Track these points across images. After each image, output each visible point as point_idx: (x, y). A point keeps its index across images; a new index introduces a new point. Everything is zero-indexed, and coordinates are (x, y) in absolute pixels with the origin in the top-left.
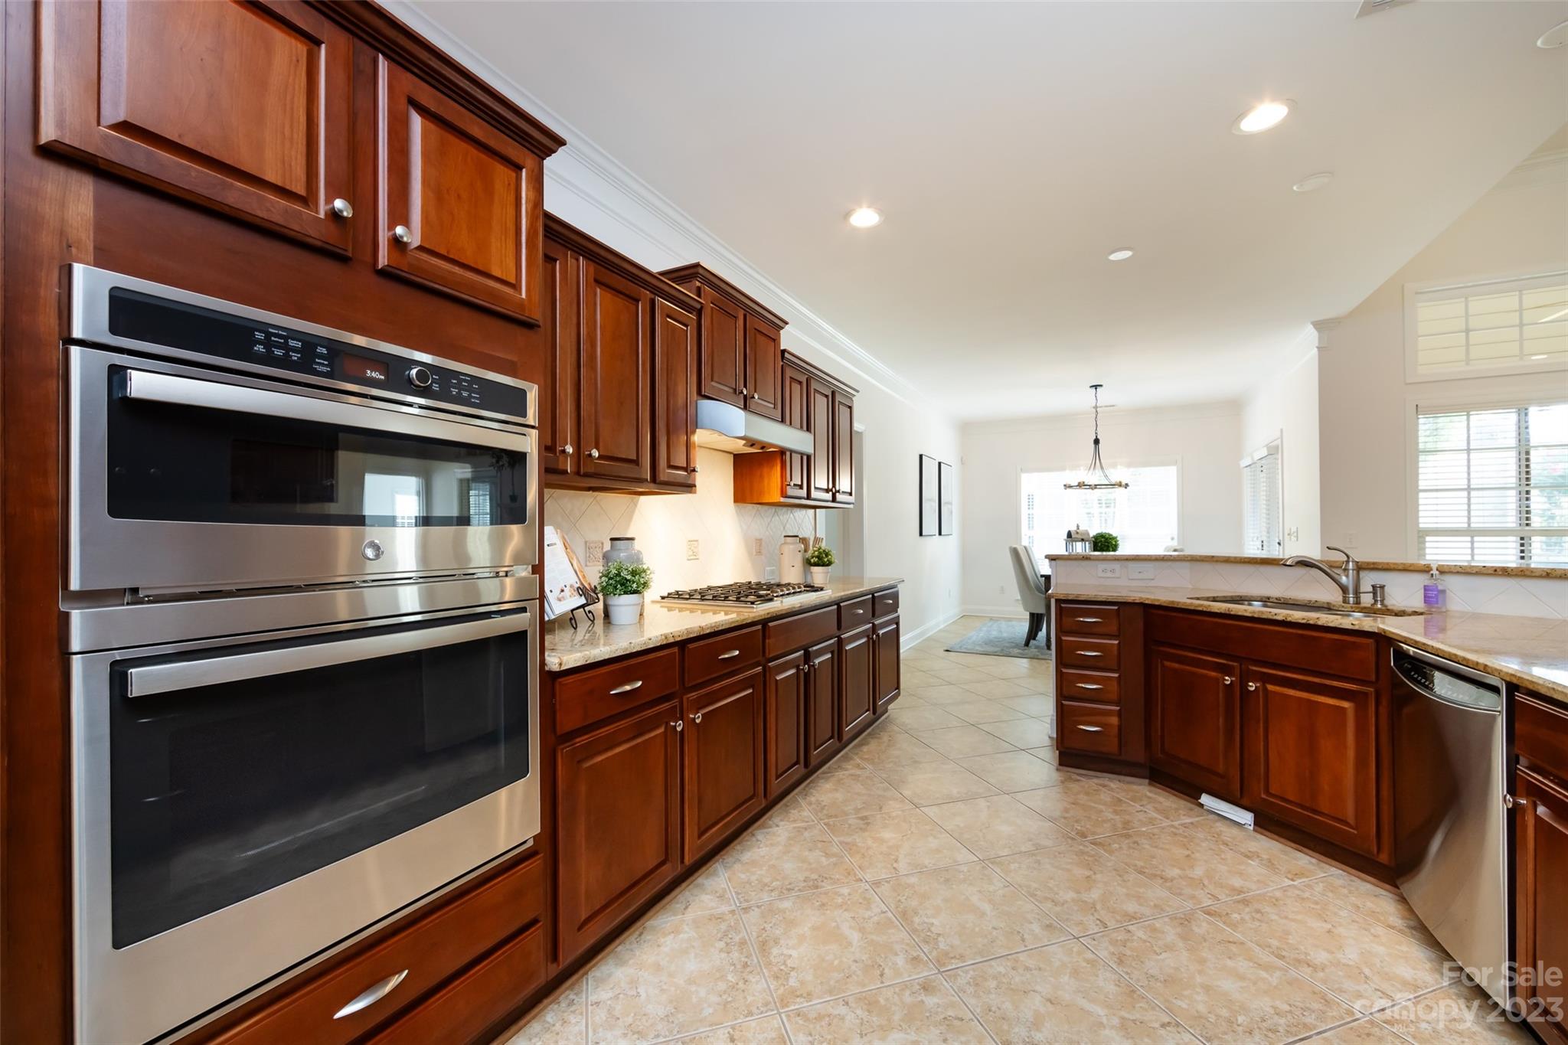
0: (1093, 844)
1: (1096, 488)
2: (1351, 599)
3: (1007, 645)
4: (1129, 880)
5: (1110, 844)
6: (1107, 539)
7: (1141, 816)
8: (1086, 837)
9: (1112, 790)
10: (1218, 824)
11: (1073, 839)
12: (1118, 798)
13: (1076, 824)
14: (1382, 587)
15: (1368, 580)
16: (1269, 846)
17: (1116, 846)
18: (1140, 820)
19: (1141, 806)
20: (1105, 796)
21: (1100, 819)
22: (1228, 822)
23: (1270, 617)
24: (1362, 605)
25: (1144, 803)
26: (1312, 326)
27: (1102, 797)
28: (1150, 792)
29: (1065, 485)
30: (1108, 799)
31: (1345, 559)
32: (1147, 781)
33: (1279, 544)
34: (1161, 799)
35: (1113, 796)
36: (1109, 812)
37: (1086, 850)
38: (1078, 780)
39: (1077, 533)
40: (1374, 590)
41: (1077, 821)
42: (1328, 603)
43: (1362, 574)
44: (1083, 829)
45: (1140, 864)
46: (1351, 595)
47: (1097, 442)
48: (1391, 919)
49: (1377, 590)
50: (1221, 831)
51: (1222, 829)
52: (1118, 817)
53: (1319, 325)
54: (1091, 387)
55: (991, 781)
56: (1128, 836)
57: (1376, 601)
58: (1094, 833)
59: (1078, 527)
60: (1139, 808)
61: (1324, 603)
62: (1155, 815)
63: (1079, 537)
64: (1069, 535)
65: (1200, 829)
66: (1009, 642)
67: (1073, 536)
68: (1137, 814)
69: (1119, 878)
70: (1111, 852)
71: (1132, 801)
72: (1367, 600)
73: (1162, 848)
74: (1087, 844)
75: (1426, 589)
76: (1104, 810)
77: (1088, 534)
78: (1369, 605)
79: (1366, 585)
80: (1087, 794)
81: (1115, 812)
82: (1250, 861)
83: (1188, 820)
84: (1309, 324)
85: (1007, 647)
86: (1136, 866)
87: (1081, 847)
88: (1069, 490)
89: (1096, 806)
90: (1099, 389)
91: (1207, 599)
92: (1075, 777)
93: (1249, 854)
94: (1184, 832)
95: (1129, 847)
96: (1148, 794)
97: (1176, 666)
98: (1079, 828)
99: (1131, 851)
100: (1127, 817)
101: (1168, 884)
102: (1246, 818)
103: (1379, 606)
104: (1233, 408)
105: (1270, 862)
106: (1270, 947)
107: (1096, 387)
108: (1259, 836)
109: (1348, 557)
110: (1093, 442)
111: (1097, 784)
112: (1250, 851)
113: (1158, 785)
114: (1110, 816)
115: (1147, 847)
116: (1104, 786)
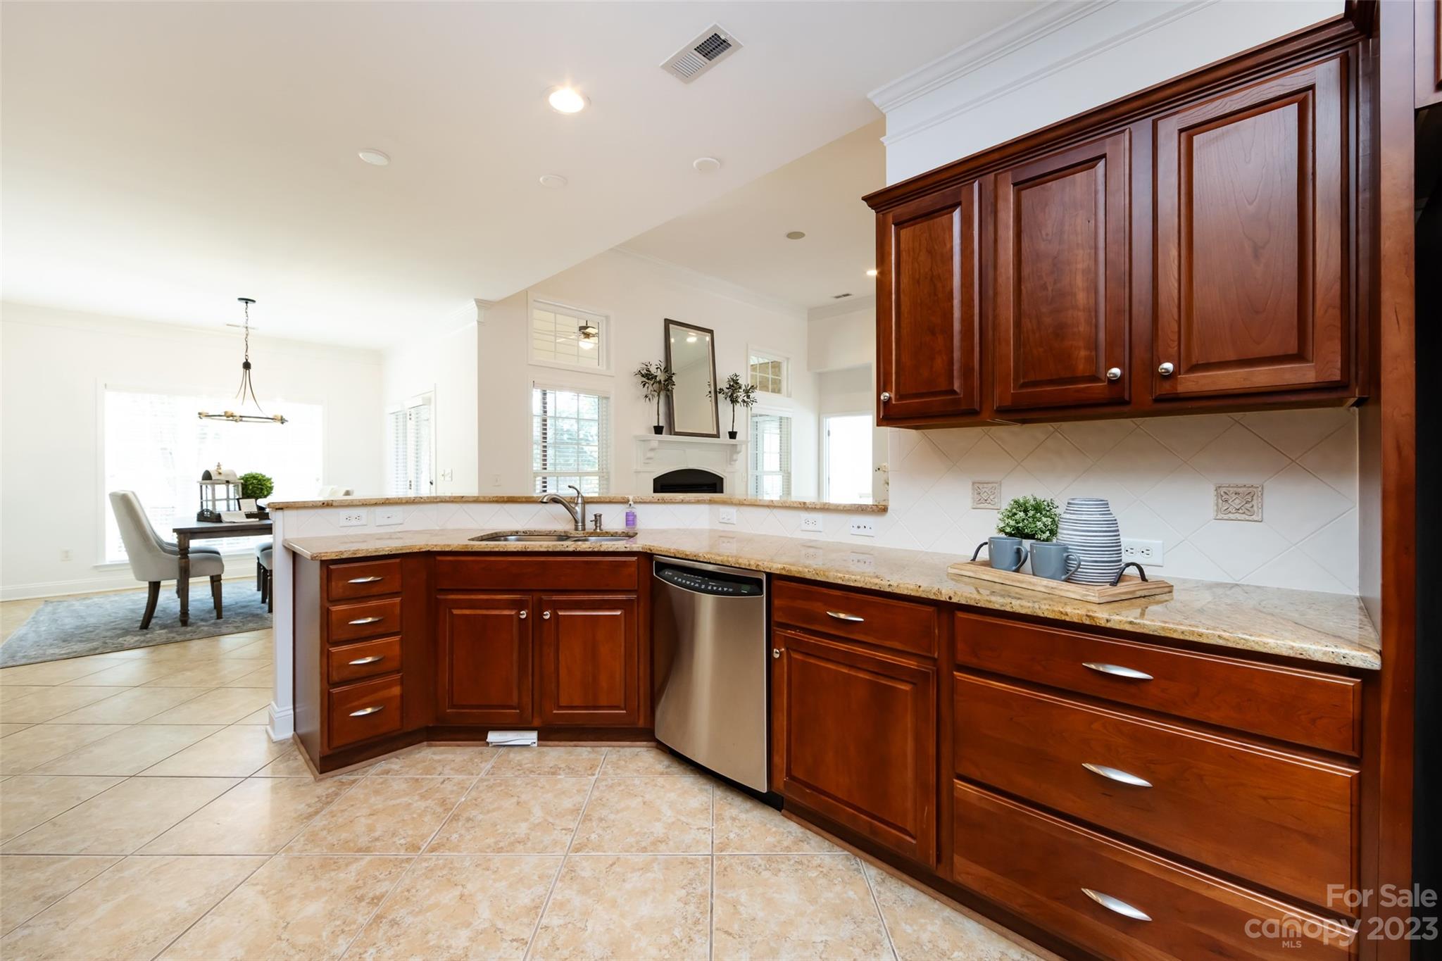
0: (432, 852)
1: (241, 420)
2: (580, 527)
3: (109, 634)
4: (498, 868)
5: (448, 839)
6: (260, 480)
7: (448, 786)
8: (420, 849)
9: (397, 773)
10: (512, 755)
11: (408, 860)
12: (412, 779)
13: (396, 839)
14: (600, 516)
15: (592, 510)
16: (558, 754)
17: (455, 836)
18: (452, 792)
19: (440, 774)
20: (398, 785)
21: (415, 816)
22: (516, 748)
23: (563, 549)
24: (587, 531)
25: (440, 769)
26: (474, 302)
27: (396, 787)
28: (434, 754)
29: (200, 414)
30: (404, 786)
31: (577, 495)
32: (425, 743)
33: (431, 483)
34: (451, 757)
35: (406, 779)
36: (417, 801)
37: (432, 864)
38: (354, 782)
39: (220, 474)
40: (596, 518)
41: (394, 834)
42: (565, 532)
43: (588, 507)
44: (409, 839)
45: (491, 841)
46: (579, 522)
47: (247, 366)
48: (657, 767)
49: (598, 518)
50: (518, 761)
51: (517, 759)
52: (429, 801)
53: (481, 304)
54: (240, 299)
55: (235, 848)
56: (455, 818)
57: (596, 528)
58: (423, 837)
59: (219, 466)
60: (441, 778)
61: (561, 532)
62: (460, 777)
63: (223, 478)
64: (207, 476)
65: (504, 769)
66: (108, 630)
67: (213, 478)
68: (443, 786)
69: (487, 873)
70: (455, 848)
71: (426, 774)
72: (590, 526)
73: (494, 810)
74: (427, 855)
75: (627, 515)
76: (410, 801)
77: (235, 476)
78: (592, 531)
79: (590, 517)
80: (377, 792)
81: (423, 797)
82: (559, 777)
83: (489, 766)
84: (473, 300)
85: (111, 638)
86: (489, 846)
87: (425, 864)
88: (205, 420)
89: (398, 801)
90: (250, 304)
91: (482, 539)
92: (345, 778)
93: (552, 770)
94: (495, 780)
95: (468, 830)
96: (437, 757)
97: (467, 612)
98: (403, 841)
99: (472, 832)
100: (438, 795)
101: (529, 844)
102: (531, 737)
103: (598, 530)
104: (377, 357)
105: (569, 768)
106: (632, 846)
107: (247, 301)
108: (545, 749)
109: (578, 493)
110: (242, 366)
111: (377, 775)
112: (551, 768)
113: (438, 743)
114: (422, 804)
115: (481, 817)
116: (387, 772)
